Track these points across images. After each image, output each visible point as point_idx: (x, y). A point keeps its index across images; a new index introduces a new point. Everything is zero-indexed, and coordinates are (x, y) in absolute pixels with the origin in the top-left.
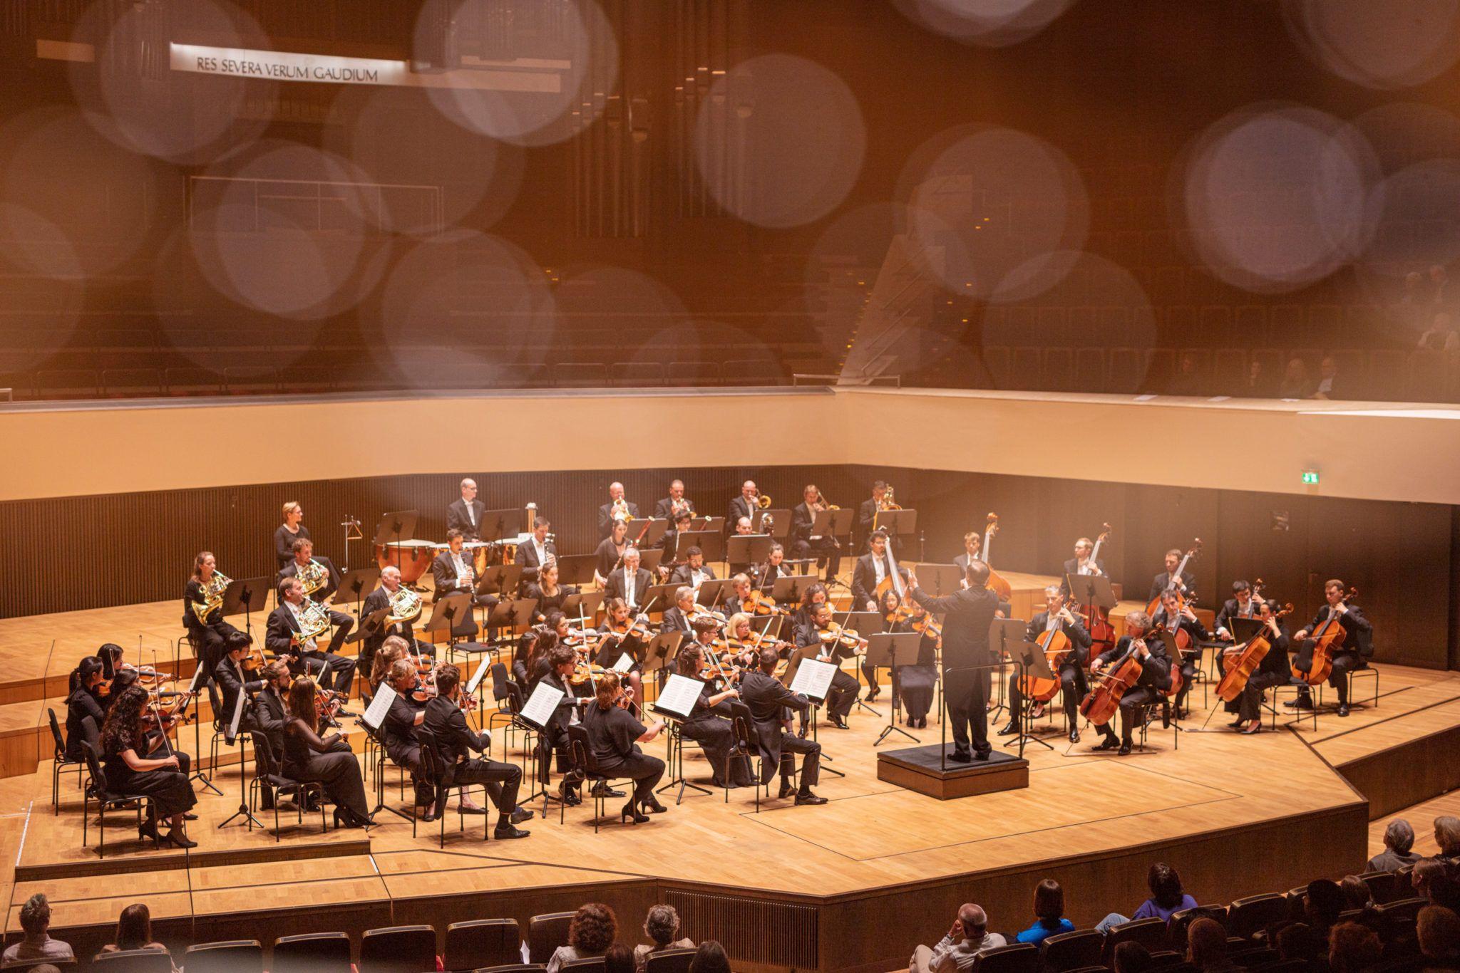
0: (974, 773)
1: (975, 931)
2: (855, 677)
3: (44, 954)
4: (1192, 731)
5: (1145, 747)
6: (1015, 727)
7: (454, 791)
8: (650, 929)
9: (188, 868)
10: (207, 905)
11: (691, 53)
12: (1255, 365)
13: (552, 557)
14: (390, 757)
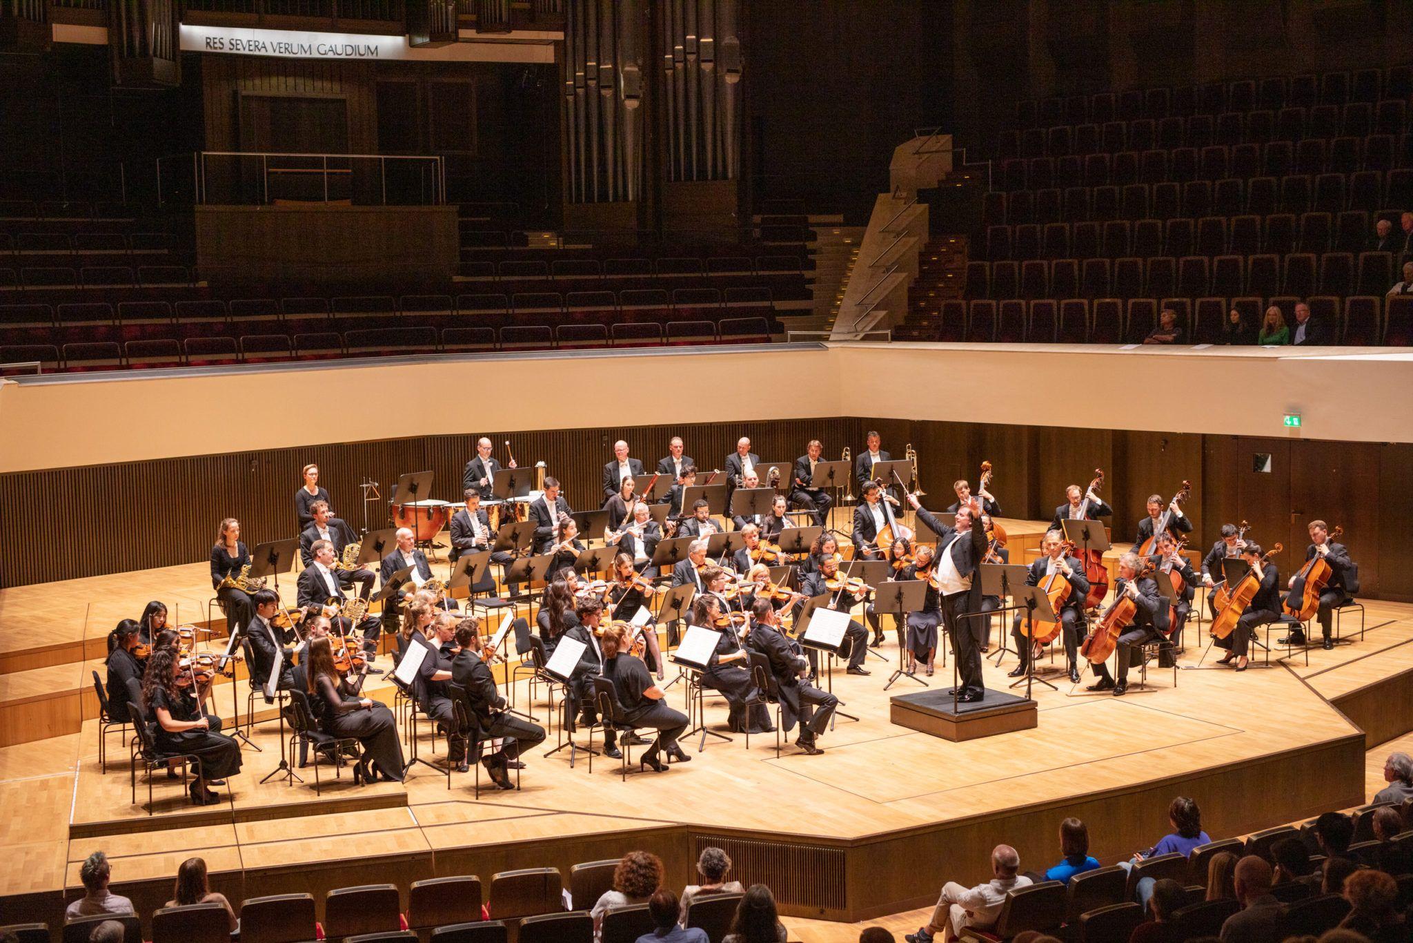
0: (986, 715)
1: (1007, 871)
2: (862, 624)
3: (103, 910)
4: (1188, 668)
5: (1146, 686)
9: (234, 823)
10: (255, 859)
11: (679, 22)
12: (1233, 312)
13: (563, 514)
14: (422, 711)
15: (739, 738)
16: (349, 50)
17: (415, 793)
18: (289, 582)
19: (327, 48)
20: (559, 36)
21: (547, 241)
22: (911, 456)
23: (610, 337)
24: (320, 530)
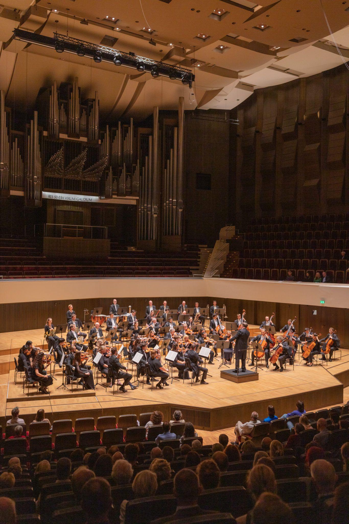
0: (246, 376)
1: (255, 419)
3: (17, 423)
4: (296, 366)
6: (253, 364)
7: (116, 380)
8: (175, 416)
9: (50, 399)
10: (56, 409)
11: (168, 195)
12: (307, 274)
13: (136, 320)
14: (99, 371)
15: (181, 380)
16: (85, 200)
17: (97, 393)
18: (65, 335)
19: (79, 199)
20: (138, 198)
21: (132, 249)
22: (224, 307)
23: (148, 274)
24: (73, 322)
